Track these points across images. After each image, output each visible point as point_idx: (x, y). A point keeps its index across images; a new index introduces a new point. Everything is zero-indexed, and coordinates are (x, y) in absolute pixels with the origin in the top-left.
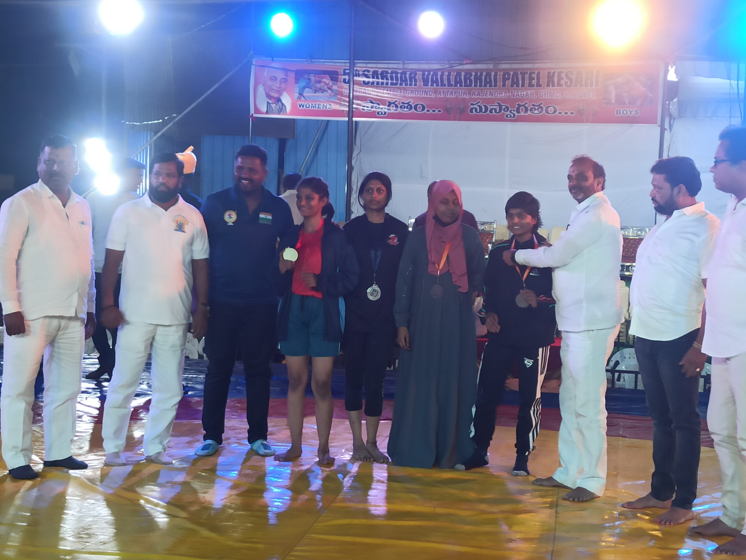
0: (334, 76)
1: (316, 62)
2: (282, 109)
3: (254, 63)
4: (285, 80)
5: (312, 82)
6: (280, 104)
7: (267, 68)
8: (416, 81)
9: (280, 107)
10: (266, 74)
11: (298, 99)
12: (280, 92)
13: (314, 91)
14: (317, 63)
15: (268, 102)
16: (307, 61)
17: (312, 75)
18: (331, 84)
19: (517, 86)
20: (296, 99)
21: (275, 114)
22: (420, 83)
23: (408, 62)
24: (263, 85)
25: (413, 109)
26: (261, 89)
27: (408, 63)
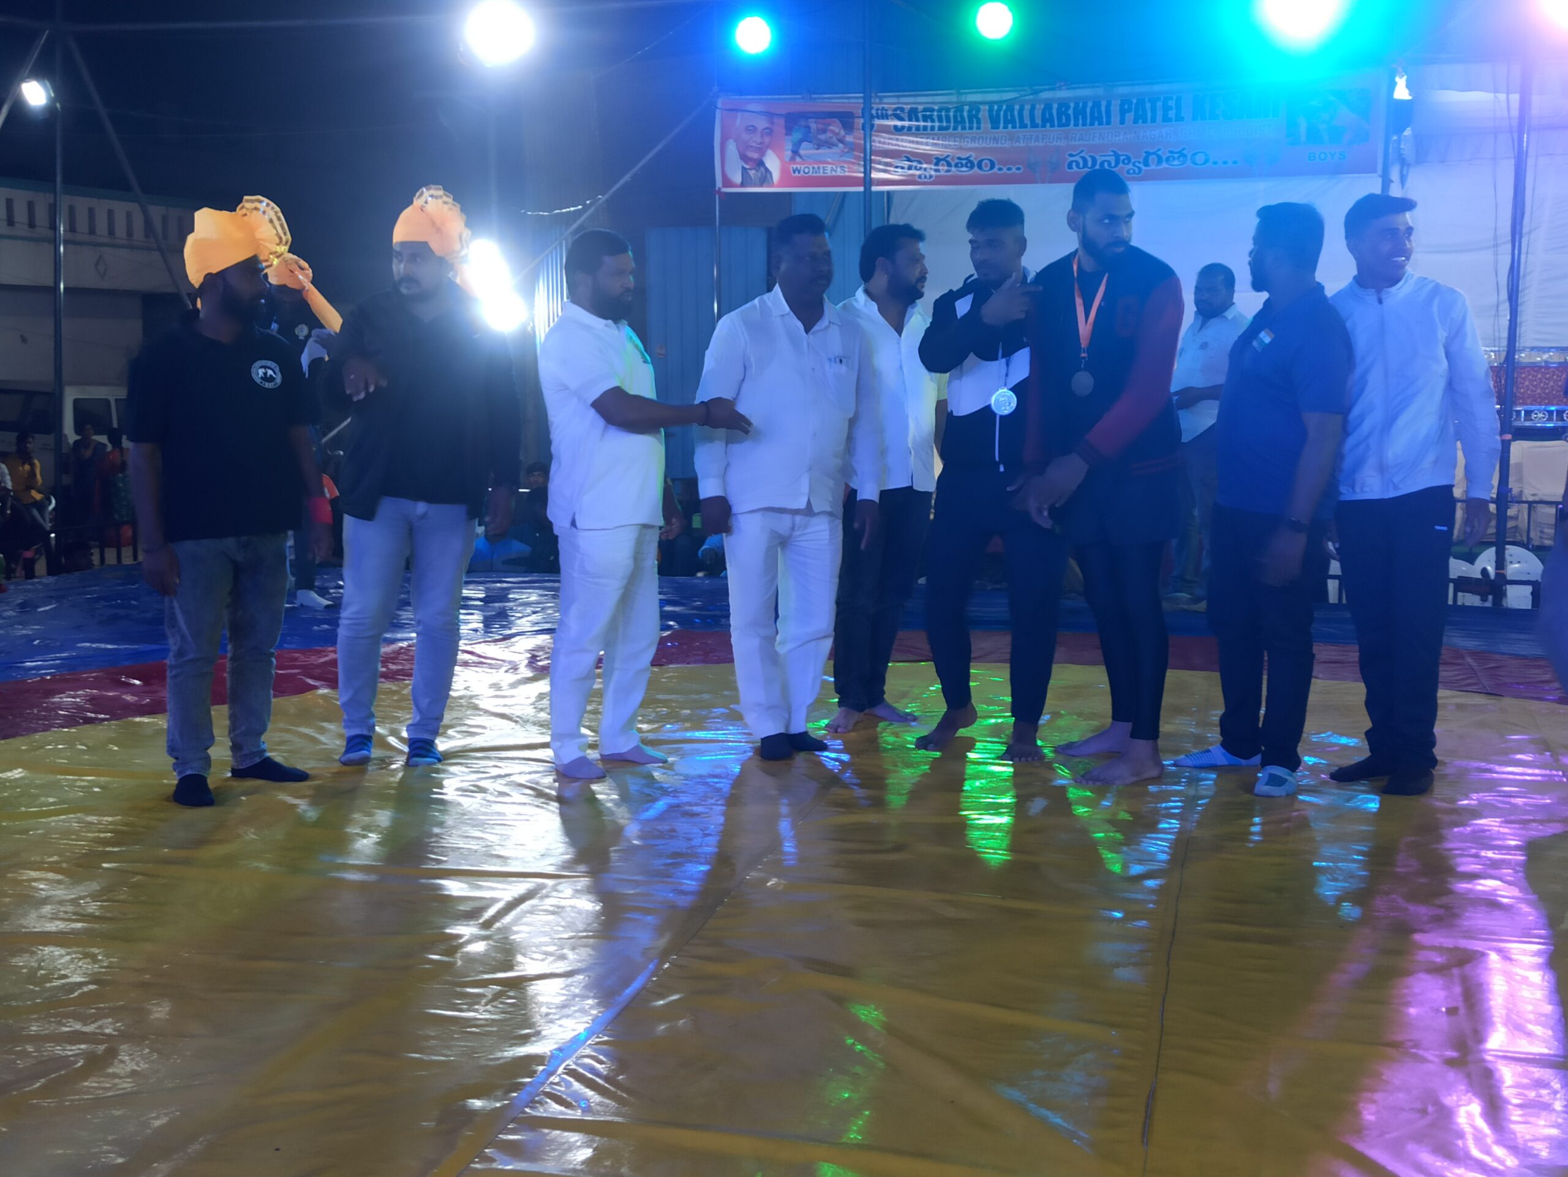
0: (846, 120)
1: (818, 98)
2: (765, 177)
3: (719, 105)
4: (769, 132)
5: (812, 131)
6: (762, 169)
7: (740, 114)
8: (979, 122)
9: (762, 174)
10: (738, 121)
11: (790, 160)
12: (762, 151)
13: (816, 146)
14: (820, 101)
15: (743, 168)
16: (803, 98)
17: (813, 120)
18: (842, 133)
19: (1143, 122)
20: (787, 159)
21: (755, 186)
22: (986, 125)
23: (965, 91)
24: (736, 141)
25: (976, 168)
26: (732, 147)
27: (965, 93)
